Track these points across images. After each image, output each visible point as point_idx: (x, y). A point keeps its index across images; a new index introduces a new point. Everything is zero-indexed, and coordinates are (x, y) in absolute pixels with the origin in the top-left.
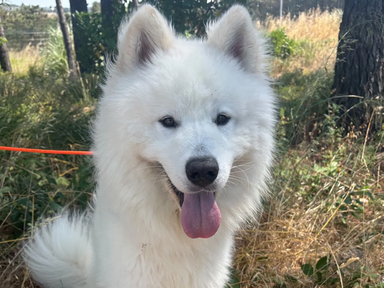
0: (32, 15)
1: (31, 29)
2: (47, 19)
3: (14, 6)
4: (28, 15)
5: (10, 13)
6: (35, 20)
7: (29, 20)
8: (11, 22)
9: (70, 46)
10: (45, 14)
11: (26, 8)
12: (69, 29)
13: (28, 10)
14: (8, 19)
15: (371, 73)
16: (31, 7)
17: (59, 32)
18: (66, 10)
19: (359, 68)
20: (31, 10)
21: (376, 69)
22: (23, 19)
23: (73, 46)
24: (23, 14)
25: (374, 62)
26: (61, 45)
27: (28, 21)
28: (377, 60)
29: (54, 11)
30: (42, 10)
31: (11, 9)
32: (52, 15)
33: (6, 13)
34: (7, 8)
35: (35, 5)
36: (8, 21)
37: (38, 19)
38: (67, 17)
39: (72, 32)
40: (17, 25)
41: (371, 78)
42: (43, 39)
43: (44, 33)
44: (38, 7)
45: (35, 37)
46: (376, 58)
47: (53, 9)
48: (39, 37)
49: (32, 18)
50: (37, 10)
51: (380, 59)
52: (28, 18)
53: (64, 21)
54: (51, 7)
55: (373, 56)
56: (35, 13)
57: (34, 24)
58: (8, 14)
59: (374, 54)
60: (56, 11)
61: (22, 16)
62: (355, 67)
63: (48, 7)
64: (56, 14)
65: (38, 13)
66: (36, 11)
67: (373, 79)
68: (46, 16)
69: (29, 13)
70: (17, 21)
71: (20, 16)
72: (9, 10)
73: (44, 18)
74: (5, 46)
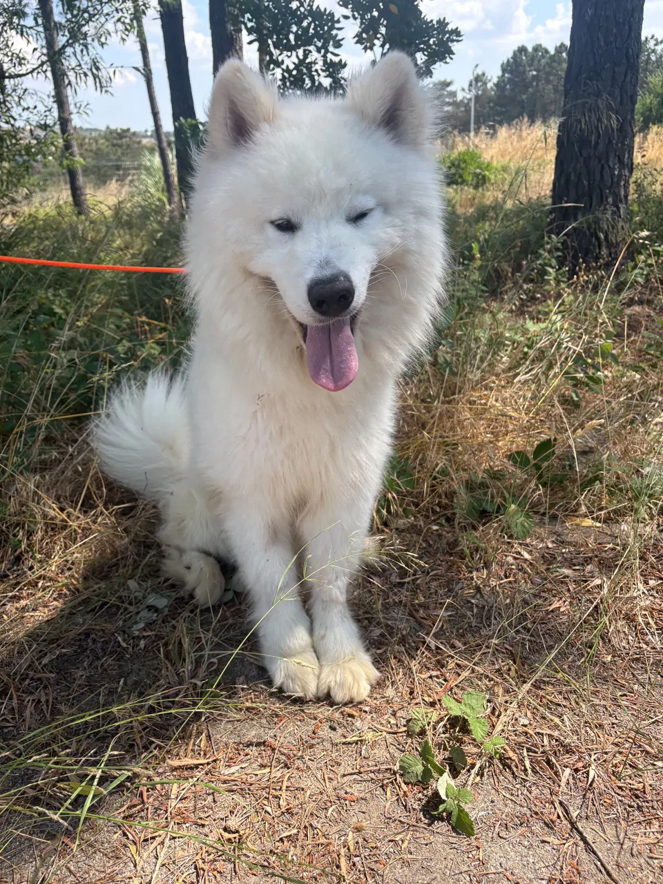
0: (119, 142)
1: (119, 159)
2: (140, 146)
3: (95, 130)
4: (115, 141)
5: (90, 139)
6: (125, 148)
7: (116, 147)
8: (91, 151)
9: (171, 179)
10: (138, 140)
11: (111, 132)
12: (170, 156)
13: (114, 135)
14: (86, 147)
15: (607, 191)
16: (119, 131)
17: (157, 160)
18: (168, 134)
19: (589, 184)
20: (118, 134)
21: (614, 185)
22: (108, 146)
23: (176, 179)
24: (107, 140)
25: (612, 176)
26: (160, 178)
27: (114, 149)
28: (616, 173)
29: (151, 136)
30: (134, 134)
31: (91, 134)
32: (148, 142)
33: (84, 138)
34: (87, 134)
35: (125, 128)
36: (86, 150)
37: (128, 146)
38: (169, 144)
39: (175, 160)
40: (98, 154)
41: (607, 198)
42: (134, 172)
43: (136, 163)
44: (128, 130)
45: (125, 169)
46: (614, 169)
47: (149, 134)
48: (128, 169)
49: (120, 146)
50: (128, 134)
51: (620, 171)
52: (114, 145)
53: (165, 144)
54: (146, 131)
55: (609, 166)
56: (124, 140)
57: (123, 154)
58: (87, 141)
59: (611, 164)
60: (155, 135)
61: (107, 143)
62: (583, 182)
63: (143, 130)
64: (153, 140)
65: (128, 139)
66: (126, 137)
67: (610, 200)
68: (139, 143)
69: (115, 138)
70: (99, 149)
71: (104, 143)
72: (89, 136)
73: (136, 146)
74: (81, 180)
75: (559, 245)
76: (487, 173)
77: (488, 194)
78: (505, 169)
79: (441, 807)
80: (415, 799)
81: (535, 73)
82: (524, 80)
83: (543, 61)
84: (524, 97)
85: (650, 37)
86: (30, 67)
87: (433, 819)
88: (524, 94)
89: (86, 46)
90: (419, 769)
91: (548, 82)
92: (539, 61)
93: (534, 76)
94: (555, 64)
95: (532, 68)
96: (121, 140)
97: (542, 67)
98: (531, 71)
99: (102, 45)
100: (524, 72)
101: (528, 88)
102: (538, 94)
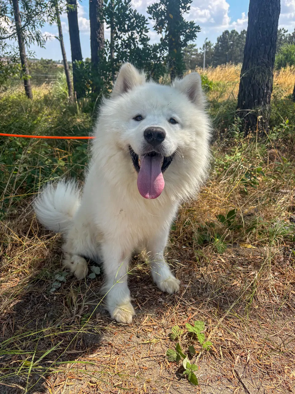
0: (47, 65)
1: (47, 74)
2: (56, 67)
3: (36, 59)
5: (34, 64)
6: (49, 68)
8: (34, 69)
9: (70, 84)
10: (56, 65)
11: (44, 61)
12: (70, 73)
13: (45, 62)
14: (32, 67)
15: (261, 99)
16: (47, 60)
17: (64, 75)
18: (69, 63)
19: (254, 96)
20: (47, 62)
21: (264, 97)
22: (42, 67)
23: (72, 84)
24: (42, 64)
25: (264, 93)
26: (65, 83)
27: (44, 68)
28: (265, 91)
29: (62, 63)
30: (54, 62)
31: (34, 61)
32: (60, 66)
33: (31, 63)
34: (33, 61)
35: (50, 59)
37: (51, 67)
38: (70, 67)
39: (72, 75)
40: (37, 71)
41: (261, 102)
42: (54, 79)
43: (55, 76)
44: (51, 60)
45: (49, 78)
46: (264, 90)
47: (60, 62)
48: (51, 78)
49: (47, 67)
50: (51, 62)
51: (267, 91)
53: (68, 68)
54: (59, 61)
55: (262, 89)
56: (49, 65)
57: (48, 71)
58: (32, 64)
59: (263, 88)
60: (63, 63)
61: (41, 66)
62: (251, 95)
64: (62, 65)
65: (51, 64)
66: (50, 63)
67: (262, 103)
68: (56, 66)
69: (45, 64)
70: (38, 68)
71: (40, 66)
72: (33, 62)
73: (55, 67)
74: (29, 82)
75: (241, 121)
76: (210, 86)
77: (210, 96)
78: (218, 84)
79: (184, 373)
80: (173, 369)
81: (232, 43)
82: (227, 45)
83: (235, 38)
84: (227, 53)
85: (282, 29)
86: (8, 35)
87: (180, 378)
88: (227, 51)
89: (34, 26)
90: (175, 355)
91: (237, 46)
92: (234, 37)
93: (231, 44)
94: (241, 39)
95: (231, 40)
96: (47, 64)
97: (235, 40)
98: (230, 41)
99: (41, 26)
100: (227, 42)
101: (229, 49)
102: (233, 52)
